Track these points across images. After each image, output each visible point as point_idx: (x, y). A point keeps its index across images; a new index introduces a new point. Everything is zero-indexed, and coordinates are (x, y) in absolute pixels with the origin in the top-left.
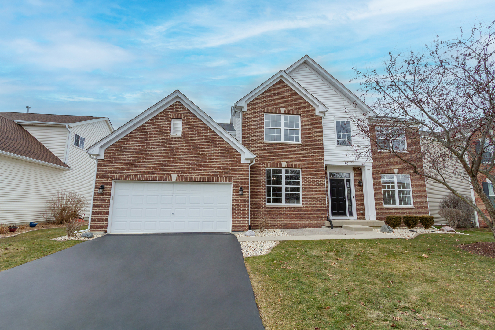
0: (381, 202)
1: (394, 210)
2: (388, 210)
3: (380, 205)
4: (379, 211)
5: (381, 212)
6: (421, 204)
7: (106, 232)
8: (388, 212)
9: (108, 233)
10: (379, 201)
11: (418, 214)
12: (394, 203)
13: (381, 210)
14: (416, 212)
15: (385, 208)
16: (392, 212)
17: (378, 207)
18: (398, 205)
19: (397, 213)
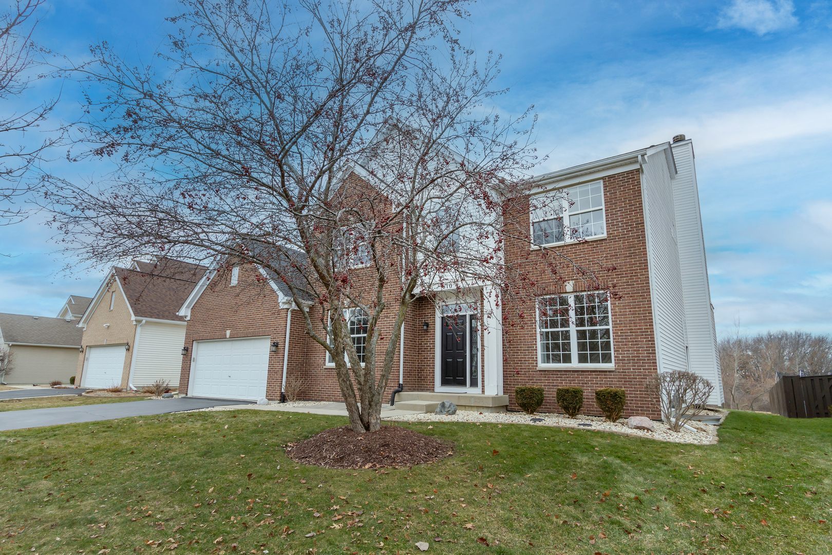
0: (530, 358)
1: (560, 375)
2: (547, 374)
3: (529, 363)
4: (527, 377)
5: (531, 380)
6: (634, 360)
7: (187, 395)
8: (547, 380)
9: (189, 395)
10: (526, 355)
11: (623, 384)
12: (567, 359)
13: (530, 374)
14: (619, 381)
15: (540, 371)
16: (555, 380)
17: (524, 369)
18: (575, 364)
19: (566, 383)
